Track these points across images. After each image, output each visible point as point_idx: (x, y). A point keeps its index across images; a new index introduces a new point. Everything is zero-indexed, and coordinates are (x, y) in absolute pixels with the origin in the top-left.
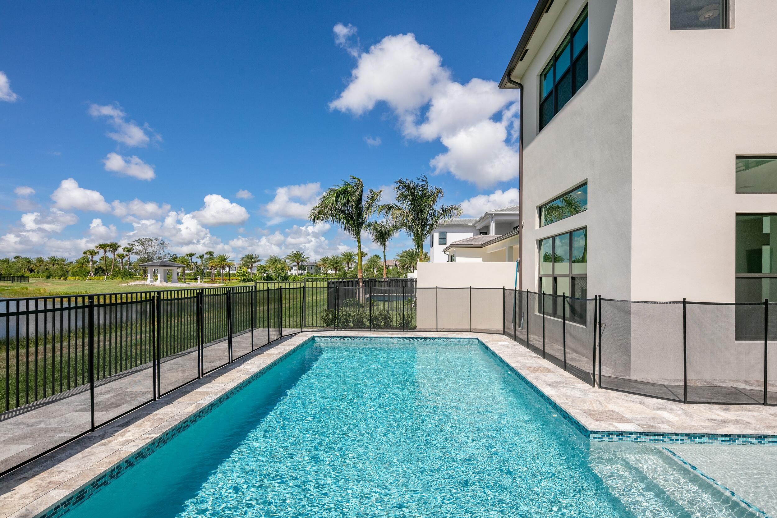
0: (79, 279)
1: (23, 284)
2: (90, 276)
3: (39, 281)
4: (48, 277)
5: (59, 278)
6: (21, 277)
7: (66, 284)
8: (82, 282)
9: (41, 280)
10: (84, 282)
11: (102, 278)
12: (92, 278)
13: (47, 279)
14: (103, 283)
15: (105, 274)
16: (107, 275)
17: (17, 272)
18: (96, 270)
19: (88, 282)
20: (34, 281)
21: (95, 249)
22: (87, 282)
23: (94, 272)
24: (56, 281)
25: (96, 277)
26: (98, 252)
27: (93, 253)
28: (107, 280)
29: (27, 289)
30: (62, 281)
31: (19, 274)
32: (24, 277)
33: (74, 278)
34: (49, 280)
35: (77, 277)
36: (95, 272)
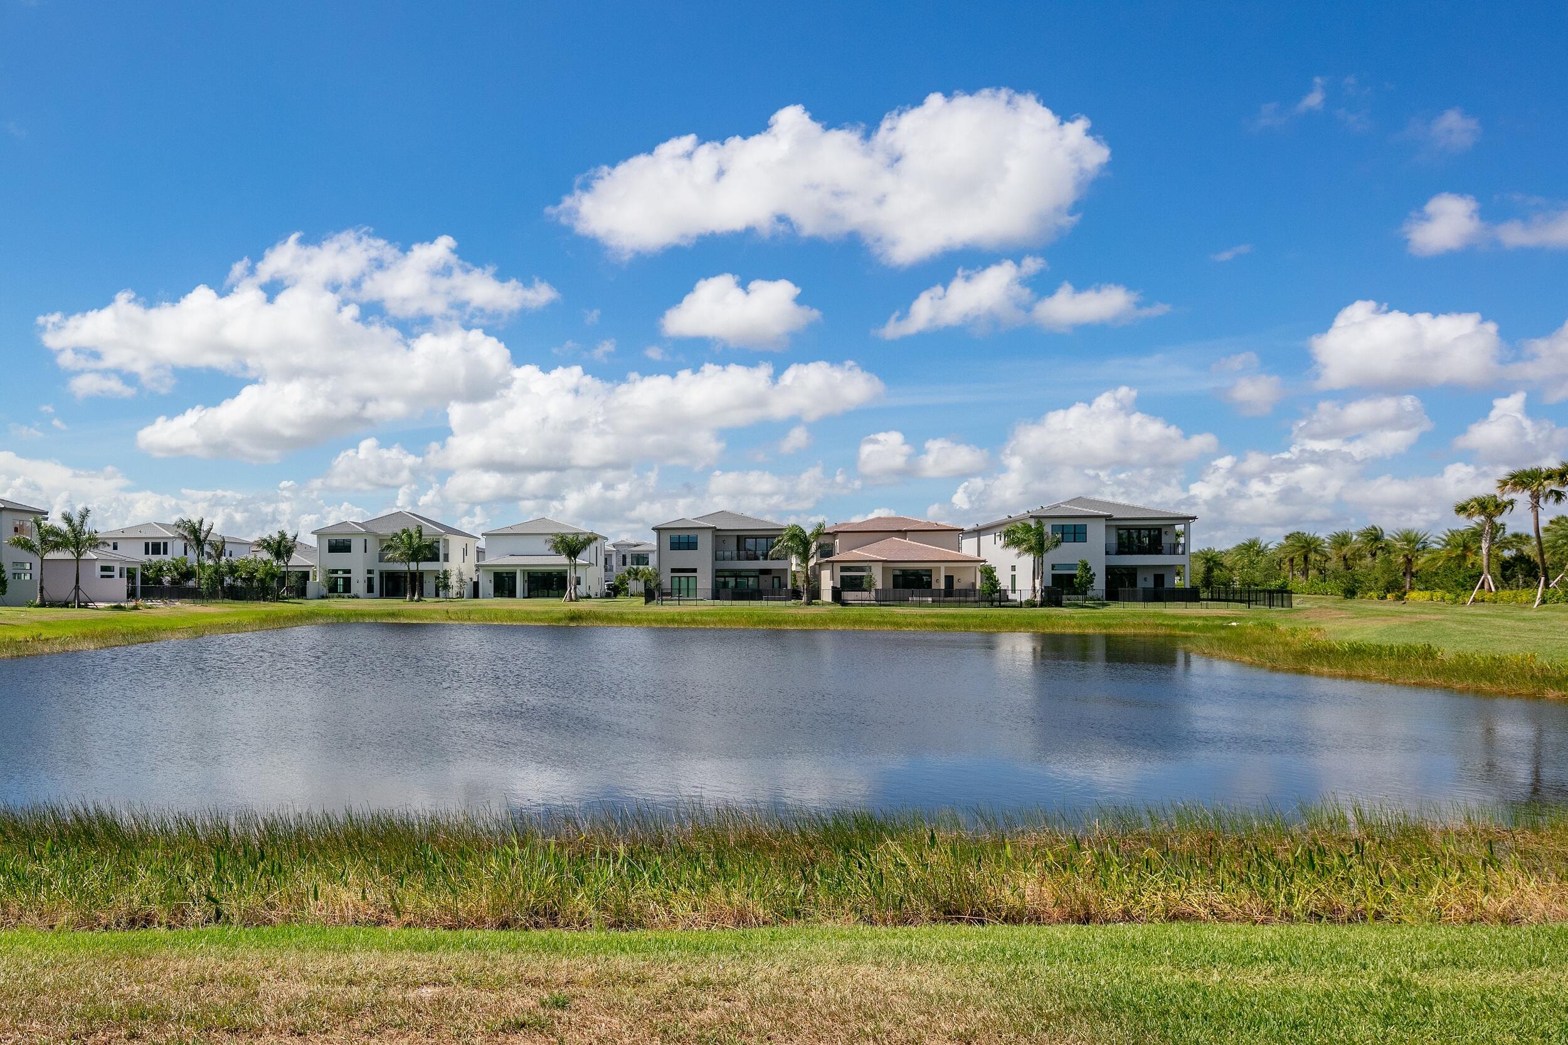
0: (1443, 599)
1: (1274, 614)
2: (1482, 586)
3: (1324, 603)
4: (1350, 593)
5: (1382, 594)
6: (1278, 592)
7: (1400, 614)
8: (1449, 609)
9: (1328, 601)
10: (1459, 609)
11: (1524, 595)
12: (1488, 596)
13: (1346, 597)
14: (1526, 614)
15: (1537, 578)
16: (1547, 585)
17: (1268, 577)
18: (1506, 566)
19: (1472, 610)
20: (1308, 605)
21: (1498, 493)
22: (1469, 609)
23: (1498, 573)
24: (1370, 606)
25: (1506, 593)
26: (1511, 502)
27: (1489, 507)
28: (1544, 602)
29: (1274, 628)
30: (1390, 604)
31: (1274, 584)
32: (1286, 592)
33: (1428, 594)
34: (1350, 603)
35: (1439, 593)
36: (1503, 576)
